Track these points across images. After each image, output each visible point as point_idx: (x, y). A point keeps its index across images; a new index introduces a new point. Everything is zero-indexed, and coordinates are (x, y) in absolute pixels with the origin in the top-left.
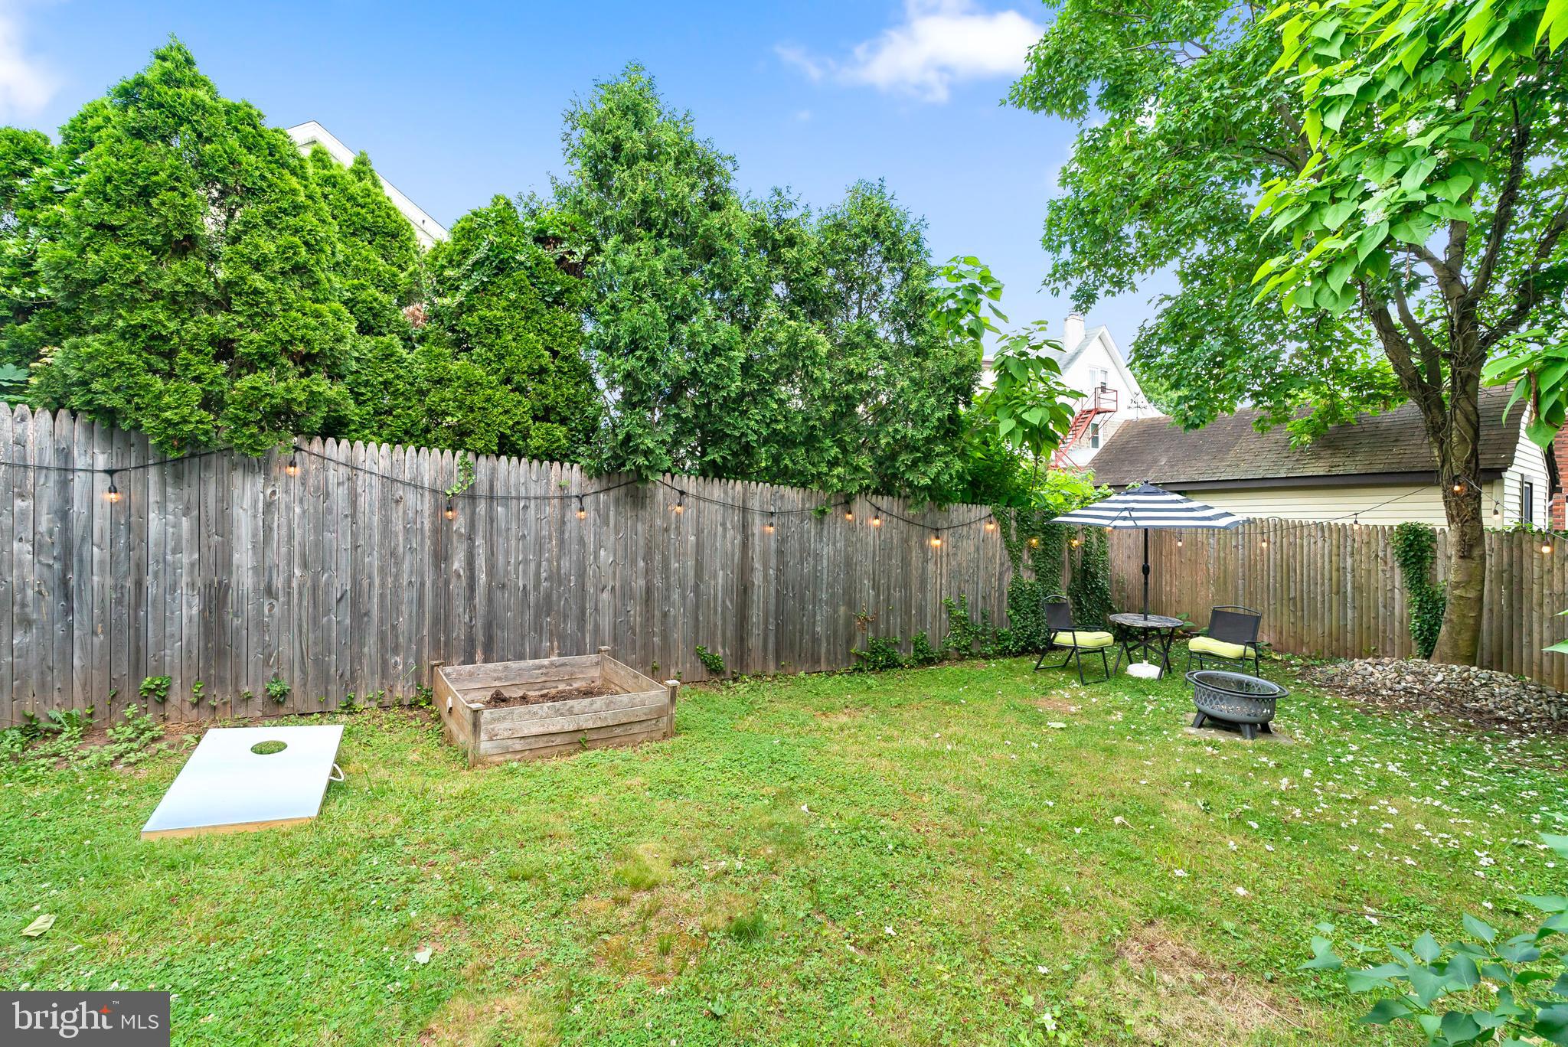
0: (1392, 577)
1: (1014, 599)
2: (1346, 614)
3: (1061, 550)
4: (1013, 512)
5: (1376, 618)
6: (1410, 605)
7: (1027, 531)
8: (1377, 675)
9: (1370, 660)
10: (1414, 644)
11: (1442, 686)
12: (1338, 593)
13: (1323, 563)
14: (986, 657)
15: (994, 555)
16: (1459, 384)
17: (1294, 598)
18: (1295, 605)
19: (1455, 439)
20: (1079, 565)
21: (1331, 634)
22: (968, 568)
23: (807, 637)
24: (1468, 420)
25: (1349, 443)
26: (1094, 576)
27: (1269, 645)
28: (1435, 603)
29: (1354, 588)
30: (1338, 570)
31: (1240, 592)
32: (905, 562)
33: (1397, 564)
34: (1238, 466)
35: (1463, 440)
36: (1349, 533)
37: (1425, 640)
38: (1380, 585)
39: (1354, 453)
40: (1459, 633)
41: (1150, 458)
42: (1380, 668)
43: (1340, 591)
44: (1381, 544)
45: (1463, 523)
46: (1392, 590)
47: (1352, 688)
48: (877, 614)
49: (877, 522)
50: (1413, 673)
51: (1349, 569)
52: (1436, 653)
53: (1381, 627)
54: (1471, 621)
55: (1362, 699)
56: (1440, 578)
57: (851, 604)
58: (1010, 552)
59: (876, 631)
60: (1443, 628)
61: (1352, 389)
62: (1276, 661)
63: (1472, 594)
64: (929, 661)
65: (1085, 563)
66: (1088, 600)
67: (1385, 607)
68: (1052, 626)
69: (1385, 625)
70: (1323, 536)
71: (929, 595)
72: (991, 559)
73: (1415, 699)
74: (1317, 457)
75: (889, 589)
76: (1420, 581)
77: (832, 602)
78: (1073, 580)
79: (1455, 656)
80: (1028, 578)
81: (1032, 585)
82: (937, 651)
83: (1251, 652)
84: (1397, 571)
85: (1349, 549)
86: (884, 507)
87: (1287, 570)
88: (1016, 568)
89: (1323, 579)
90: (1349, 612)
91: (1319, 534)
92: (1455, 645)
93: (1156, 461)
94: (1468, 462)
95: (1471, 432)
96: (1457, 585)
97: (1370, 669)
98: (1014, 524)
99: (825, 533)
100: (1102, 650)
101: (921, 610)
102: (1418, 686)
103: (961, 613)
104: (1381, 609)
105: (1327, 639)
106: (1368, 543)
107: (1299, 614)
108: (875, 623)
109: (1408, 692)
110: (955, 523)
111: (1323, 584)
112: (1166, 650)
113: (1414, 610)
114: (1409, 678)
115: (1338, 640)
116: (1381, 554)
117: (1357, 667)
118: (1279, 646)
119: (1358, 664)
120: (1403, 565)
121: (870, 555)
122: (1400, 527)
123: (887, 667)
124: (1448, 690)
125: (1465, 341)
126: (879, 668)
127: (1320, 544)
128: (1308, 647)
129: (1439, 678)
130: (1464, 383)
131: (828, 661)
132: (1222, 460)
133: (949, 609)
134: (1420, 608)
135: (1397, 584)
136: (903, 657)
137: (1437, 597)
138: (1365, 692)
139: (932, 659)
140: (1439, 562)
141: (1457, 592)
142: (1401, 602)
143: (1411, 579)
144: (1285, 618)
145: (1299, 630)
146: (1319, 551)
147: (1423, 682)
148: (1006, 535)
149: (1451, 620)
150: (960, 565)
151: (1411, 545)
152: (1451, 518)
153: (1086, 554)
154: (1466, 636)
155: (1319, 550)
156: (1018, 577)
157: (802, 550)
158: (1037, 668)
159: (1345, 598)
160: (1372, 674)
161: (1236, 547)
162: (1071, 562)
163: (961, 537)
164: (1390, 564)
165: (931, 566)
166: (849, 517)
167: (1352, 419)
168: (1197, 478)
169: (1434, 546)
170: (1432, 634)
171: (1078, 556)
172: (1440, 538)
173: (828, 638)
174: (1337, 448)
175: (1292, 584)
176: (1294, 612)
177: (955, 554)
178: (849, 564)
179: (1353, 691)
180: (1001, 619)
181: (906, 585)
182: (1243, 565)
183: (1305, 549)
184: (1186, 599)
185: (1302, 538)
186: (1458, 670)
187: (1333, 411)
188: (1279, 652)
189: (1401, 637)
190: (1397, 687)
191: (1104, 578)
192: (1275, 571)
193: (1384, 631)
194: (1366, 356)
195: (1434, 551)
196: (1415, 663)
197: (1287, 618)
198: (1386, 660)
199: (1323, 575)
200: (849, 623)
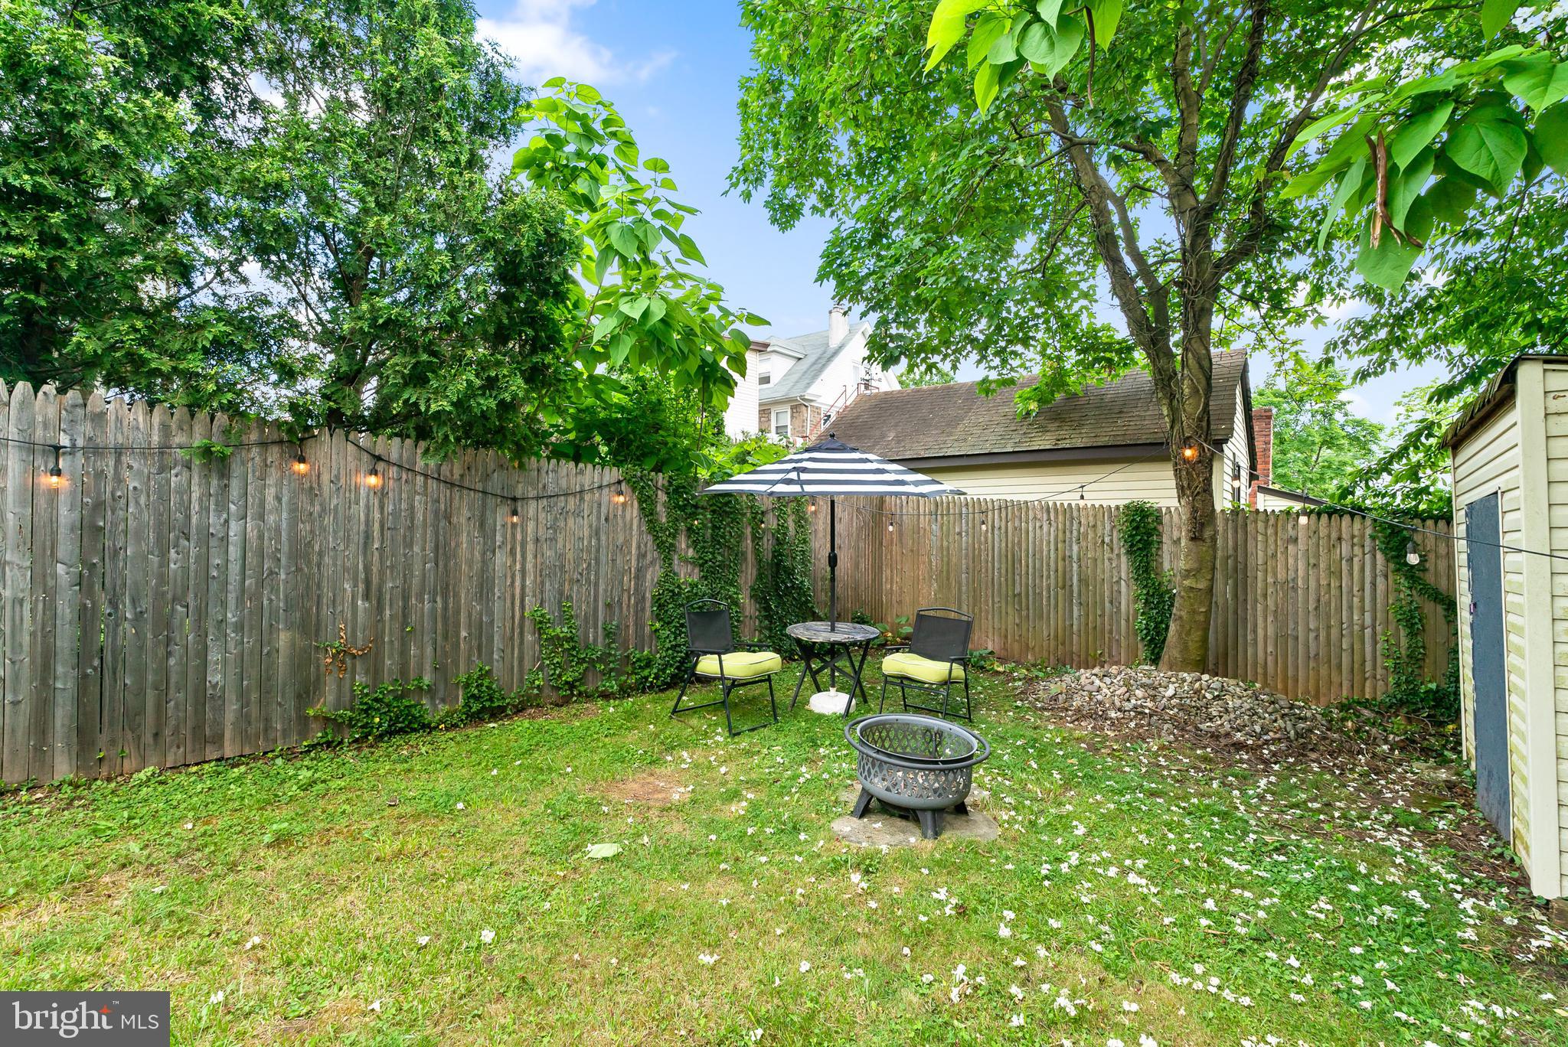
0: (1119, 566)
1: (660, 607)
2: (1071, 611)
3: (740, 536)
4: (661, 479)
5: (1102, 616)
6: (1137, 599)
7: (683, 508)
8: (1105, 690)
9: (1096, 670)
10: (1140, 646)
11: (1174, 701)
12: (1064, 587)
13: (1048, 550)
14: (606, 696)
15: (627, 542)
16: (1191, 321)
17: (1020, 594)
18: (1020, 603)
19: (1187, 391)
20: (767, 556)
21: (1056, 637)
22: (578, 561)
23: (177, 696)
24: (1201, 367)
25: (1075, 415)
26: (790, 572)
27: (992, 653)
28: (1161, 596)
29: (1080, 580)
30: (1064, 559)
31: (964, 589)
32: (443, 552)
33: (1123, 551)
34: (965, 440)
35: (1195, 391)
36: (1075, 514)
37: (1152, 640)
38: (1107, 576)
39: (1081, 425)
40: (1188, 633)
41: (878, 433)
42: (1107, 680)
43: (1066, 585)
44: (1108, 527)
45: (1195, 496)
46: (1118, 582)
47: (1079, 710)
48: (378, 640)
49: (373, 480)
50: (1143, 686)
51: (1075, 557)
52: (1165, 657)
53: (1107, 627)
54: (1201, 618)
55: (1088, 725)
56: (1166, 566)
57: (309, 626)
58: (656, 538)
59: (376, 672)
60: (1173, 627)
61: (1079, 352)
62: (998, 673)
63: (1202, 585)
64: (497, 713)
65: (777, 554)
66: (781, 604)
67: (1111, 602)
68: (698, 646)
69: (1111, 625)
70: (1049, 519)
71: (497, 607)
72: (622, 549)
73: (1148, 720)
74: (1044, 430)
75: (406, 598)
76: (1147, 571)
77: (257, 624)
78: (760, 577)
79: (1184, 661)
80: (687, 575)
81: (693, 585)
82: (513, 696)
83: (958, 671)
84: (1124, 559)
85: (1075, 533)
86: (394, 456)
87: (1012, 561)
88: (668, 560)
89: (1049, 571)
90: (1075, 609)
91: (1045, 517)
92: (1185, 648)
93: (883, 436)
94: (1200, 419)
95: (1203, 381)
96: (1187, 574)
97: (1097, 682)
98: (662, 497)
99: (235, 491)
100: (769, 679)
101: (481, 632)
102: (1150, 704)
103: (561, 631)
104: (1107, 604)
105: (1052, 643)
106: (1094, 526)
107: (1024, 613)
108: (372, 658)
109: (1139, 712)
110: (552, 489)
111: (1049, 577)
112: (858, 673)
113: (1140, 605)
114: (1139, 693)
115: (1063, 644)
116: (1107, 540)
117: (1083, 680)
118: (1003, 654)
119: (1084, 674)
120: (1129, 552)
121: (357, 538)
122: (1127, 507)
123: (391, 733)
124: (1182, 708)
125: (1199, 263)
126: (367, 738)
127: (1045, 528)
128: (1034, 655)
129: (1170, 692)
130: (1197, 321)
131: (243, 736)
132: (950, 434)
133: (540, 625)
134: (1147, 602)
135: (1123, 575)
136: (435, 711)
137: (1164, 589)
138: (1092, 715)
139: (502, 709)
140: (1165, 547)
141: (1187, 583)
142: (1128, 596)
143: (1138, 569)
144: (1010, 618)
145: (1024, 633)
146: (1045, 538)
147: (1153, 698)
148: (648, 512)
149: (1181, 618)
150: (561, 556)
151: (1137, 528)
152: (1181, 491)
153: (779, 542)
154: (1196, 635)
155: (1044, 535)
156: (670, 574)
157: (163, 526)
158: (674, 712)
159: (1072, 592)
160: (1099, 690)
161: (960, 534)
162: (757, 552)
163: (565, 513)
164: (1116, 552)
165: (501, 559)
166: (302, 468)
167: (1078, 389)
168: (923, 454)
169: (1160, 528)
170: (1158, 633)
171: (767, 545)
172: (1166, 519)
173: (242, 695)
174: (1063, 420)
175: (1017, 578)
176: (1019, 611)
177: (553, 539)
178: (300, 552)
179: (1080, 715)
180: (640, 635)
181: (446, 588)
182: (967, 555)
183: (1031, 535)
184: (907, 599)
185: (1027, 523)
186: (1189, 679)
187: (1058, 379)
188: (1002, 660)
189: (1127, 637)
190: (1128, 706)
191: (804, 574)
192: (1000, 562)
193: (1111, 632)
194: (1092, 315)
195: (1160, 535)
196: (1144, 672)
197: (1012, 618)
198: (1114, 670)
199: (1048, 565)
200: (302, 661)
